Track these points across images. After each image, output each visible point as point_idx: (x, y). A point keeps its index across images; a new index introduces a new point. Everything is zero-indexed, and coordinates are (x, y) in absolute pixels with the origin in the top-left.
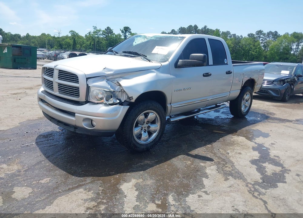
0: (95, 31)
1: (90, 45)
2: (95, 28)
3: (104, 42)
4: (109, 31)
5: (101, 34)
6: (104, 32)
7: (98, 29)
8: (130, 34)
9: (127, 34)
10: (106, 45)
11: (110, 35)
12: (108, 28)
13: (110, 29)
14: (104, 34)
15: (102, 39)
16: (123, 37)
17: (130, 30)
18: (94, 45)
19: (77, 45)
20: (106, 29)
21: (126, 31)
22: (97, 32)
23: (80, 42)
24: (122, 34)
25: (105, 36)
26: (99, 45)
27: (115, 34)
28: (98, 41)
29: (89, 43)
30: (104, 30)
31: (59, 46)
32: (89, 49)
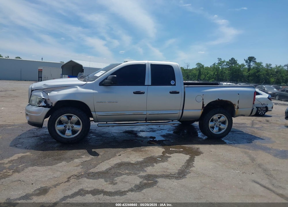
0: (219, 62)
1: (214, 75)
2: (220, 59)
3: (227, 72)
4: (233, 61)
5: (224, 65)
6: (228, 63)
7: (223, 60)
8: (254, 63)
9: (251, 64)
10: (229, 75)
11: (233, 65)
12: (232, 59)
13: (234, 60)
14: (228, 65)
15: (226, 69)
16: (247, 67)
17: (255, 59)
18: (217, 75)
19: (202, 76)
20: (230, 60)
21: (250, 61)
22: (221, 63)
23: (205, 73)
24: (245, 64)
25: (229, 67)
26: (222, 75)
27: (239, 64)
28: (222, 72)
29: (212, 73)
30: (228, 61)
31: (186, 77)
32: (212, 79)
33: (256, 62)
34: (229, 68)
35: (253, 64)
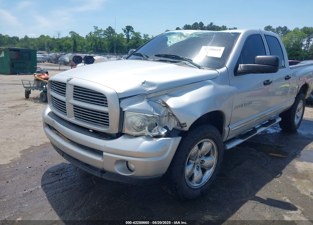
0: (96, 31)
1: (91, 46)
2: (96, 28)
3: (106, 43)
4: (110, 30)
5: (102, 34)
6: (106, 32)
7: (99, 29)
9: (130, 34)
10: (108, 46)
11: (111, 35)
12: (110, 27)
13: (112, 29)
14: (105, 35)
15: (104, 40)
16: (125, 37)
17: (133, 29)
18: (95, 46)
19: (78, 47)
20: (107, 29)
21: (128, 30)
22: (98, 32)
23: (81, 43)
24: (124, 34)
25: (107, 36)
26: (100, 46)
27: (117, 34)
28: (100, 42)
29: (90, 44)
30: (106, 29)
31: (59, 48)
32: (90, 50)
33: (134, 32)
34: (107, 38)
35: (132, 34)
